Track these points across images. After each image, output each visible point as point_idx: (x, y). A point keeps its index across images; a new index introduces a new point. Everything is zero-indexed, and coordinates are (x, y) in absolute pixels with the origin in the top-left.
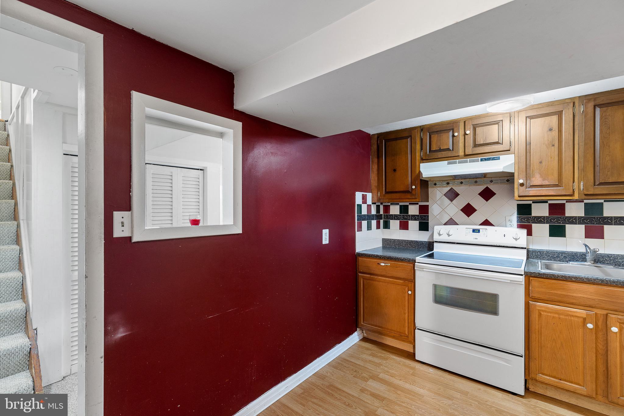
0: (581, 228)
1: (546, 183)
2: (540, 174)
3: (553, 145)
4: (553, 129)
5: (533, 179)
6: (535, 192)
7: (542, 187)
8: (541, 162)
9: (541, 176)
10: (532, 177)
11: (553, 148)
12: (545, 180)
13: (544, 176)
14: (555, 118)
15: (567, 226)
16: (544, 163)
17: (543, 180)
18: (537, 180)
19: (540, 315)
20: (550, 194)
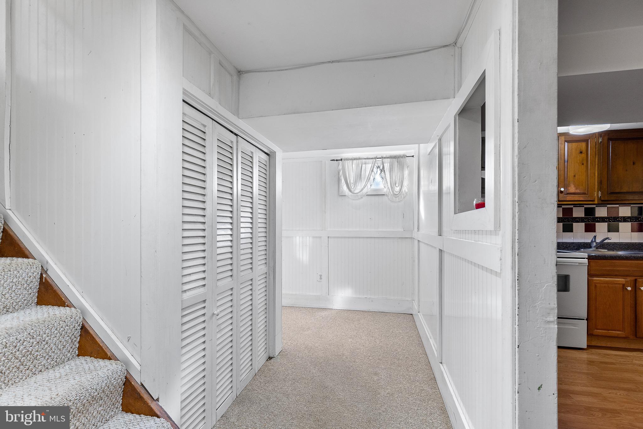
0: (582, 225)
1: (578, 191)
2: (574, 184)
3: (583, 164)
4: (583, 152)
5: (570, 188)
6: (571, 198)
7: (575, 195)
8: (575, 176)
9: (575, 187)
10: (569, 187)
11: (583, 166)
12: (577, 189)
13: (577, 187)
14: (584, 145)
15: (574, 224)
16: (576, 176)
17: (576, 189)
18: (572, 189)
19: (596, 286)
20: (581, 199)
